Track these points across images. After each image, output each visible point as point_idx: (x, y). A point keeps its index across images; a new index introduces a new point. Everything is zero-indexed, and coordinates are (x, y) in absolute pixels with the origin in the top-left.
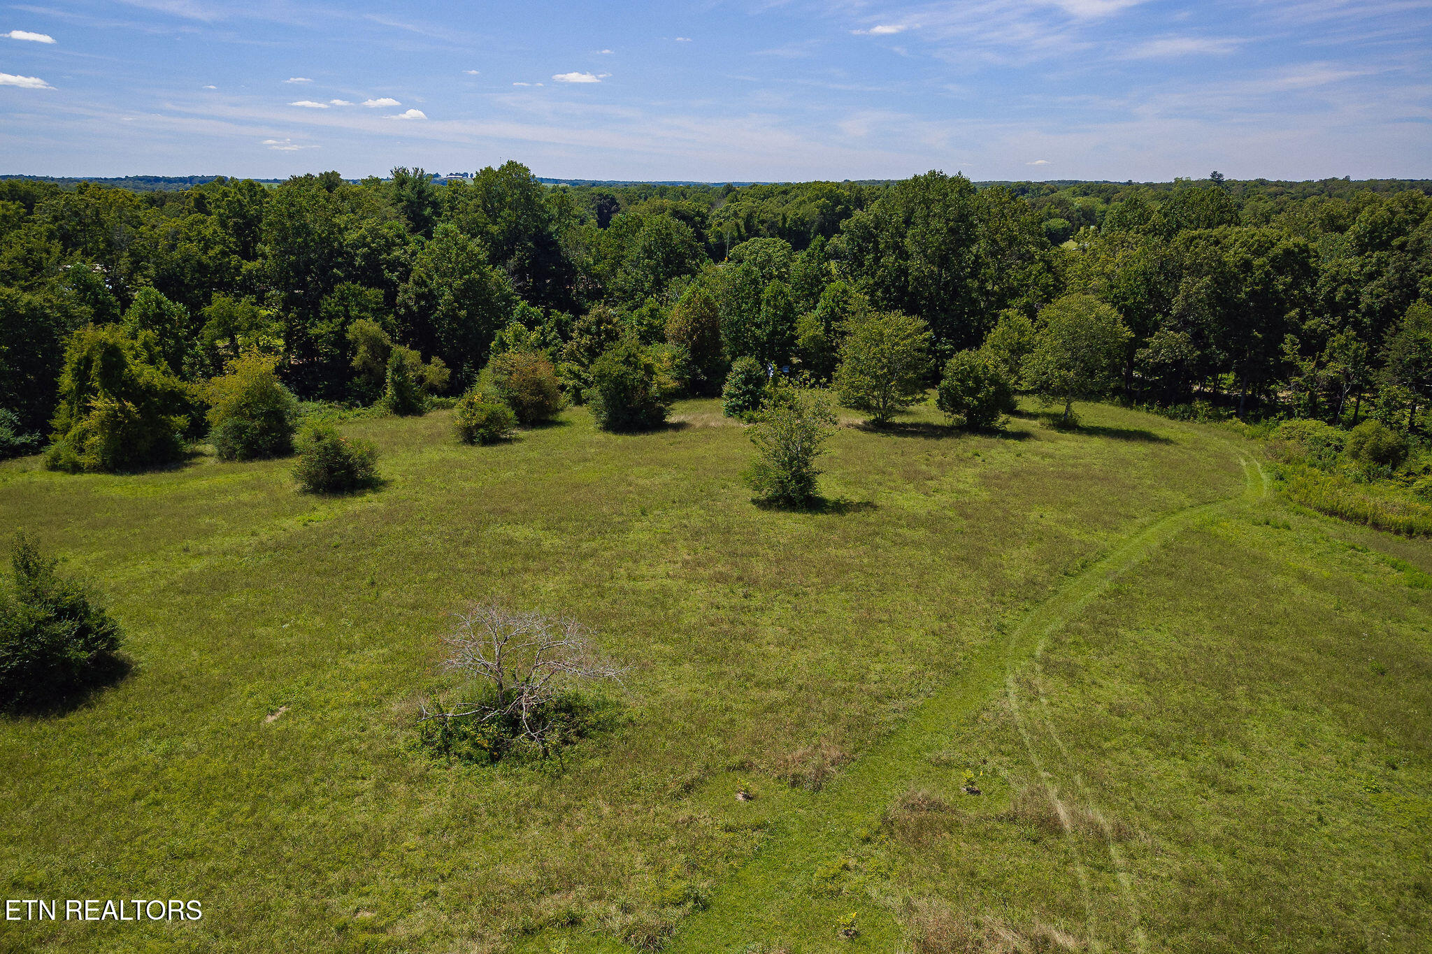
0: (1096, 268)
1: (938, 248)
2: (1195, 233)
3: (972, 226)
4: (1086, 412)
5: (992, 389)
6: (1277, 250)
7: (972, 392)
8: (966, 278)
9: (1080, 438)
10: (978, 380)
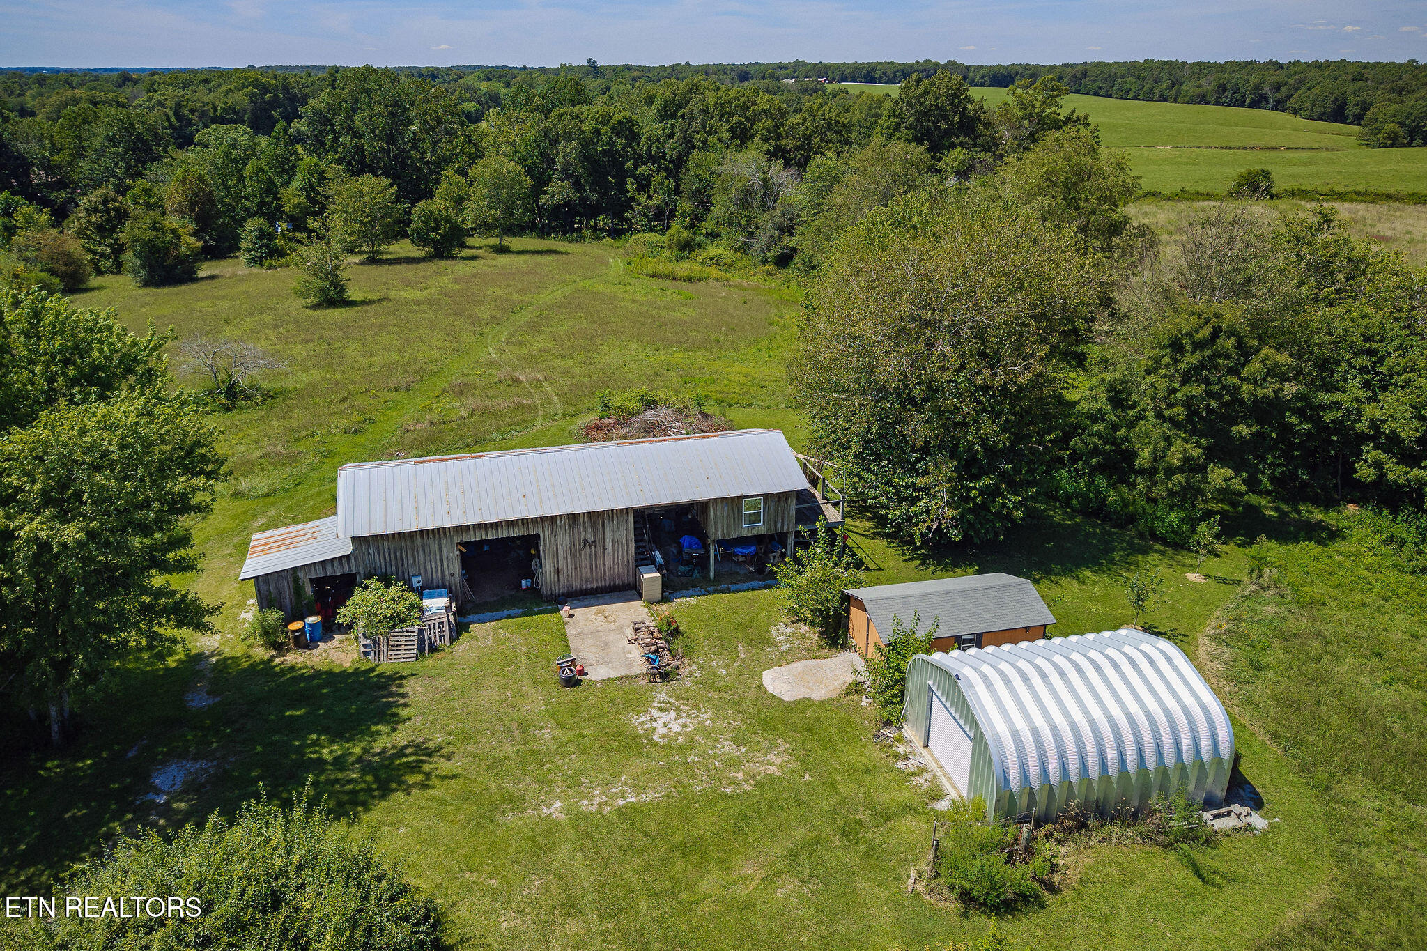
0: (502, 138)
1: (384, 129)
2: (563, 110)
3: (406, 109)
4: (514, 242)
5: (447, 226)
6: (613, 122)
7: (435, 229)
8: (410, 151)
9: (513, 256)
10: (436, 220)
